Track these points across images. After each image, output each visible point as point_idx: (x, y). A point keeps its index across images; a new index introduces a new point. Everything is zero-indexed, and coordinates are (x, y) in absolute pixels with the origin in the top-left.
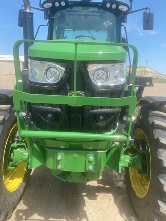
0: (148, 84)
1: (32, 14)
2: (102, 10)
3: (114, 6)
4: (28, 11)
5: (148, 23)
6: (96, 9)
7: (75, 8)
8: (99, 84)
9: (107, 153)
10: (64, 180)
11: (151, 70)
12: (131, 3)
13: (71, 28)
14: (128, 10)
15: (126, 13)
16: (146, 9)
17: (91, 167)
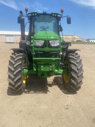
0: (69, 45)
1: (24, 19)
2: (51, 16)
3: (56, 15)
4: (22, 18)
5: (69, 21)
6: (49, 16)
7: (40, 16)
8: (53, 45)
9: (55, 65)
10: (42, 77)
11: (78, 37)
12: (62, 13)
13: (38, 21)
14: (61, 16)
15: (60, 18)
16: (68, 16)
17: (51, 69)
